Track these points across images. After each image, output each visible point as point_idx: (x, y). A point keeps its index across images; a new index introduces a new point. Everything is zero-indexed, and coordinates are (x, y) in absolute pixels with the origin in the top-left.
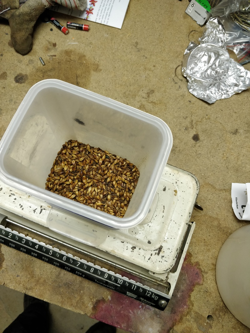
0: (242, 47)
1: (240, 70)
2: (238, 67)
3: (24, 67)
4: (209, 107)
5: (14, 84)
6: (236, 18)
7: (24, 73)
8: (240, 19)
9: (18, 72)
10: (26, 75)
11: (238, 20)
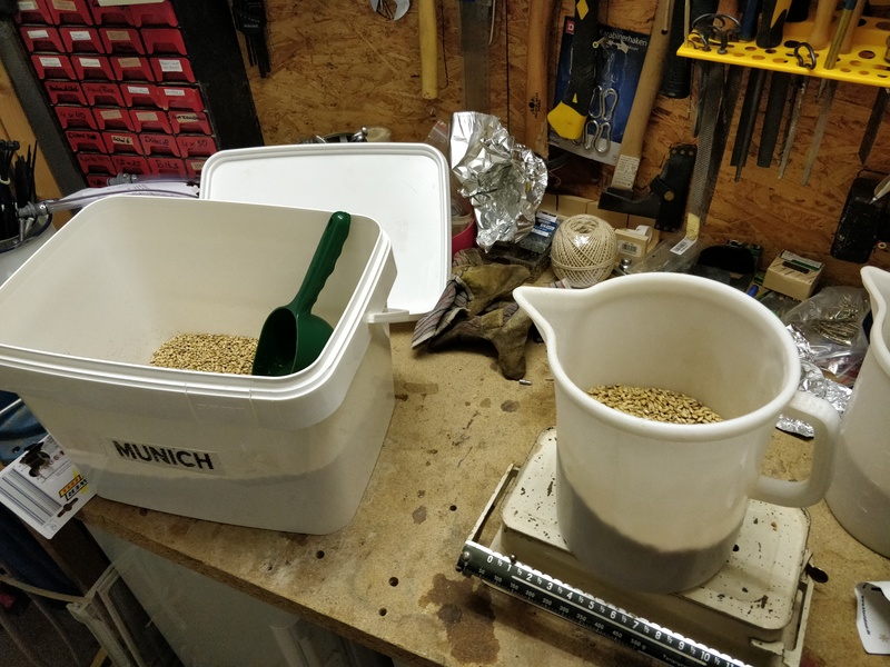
0: (841, 362)
1: (845, 393)
2: (842, 388)
3: (513, 393)
4: (806, 444)
5: (500, 413)
6: (821, 330)
7: (513, 400)
8: (829, 331)
9: (506, 398)
10: (517, 403)
11: (825, 332)
